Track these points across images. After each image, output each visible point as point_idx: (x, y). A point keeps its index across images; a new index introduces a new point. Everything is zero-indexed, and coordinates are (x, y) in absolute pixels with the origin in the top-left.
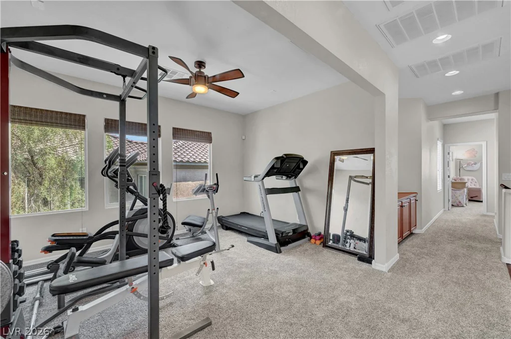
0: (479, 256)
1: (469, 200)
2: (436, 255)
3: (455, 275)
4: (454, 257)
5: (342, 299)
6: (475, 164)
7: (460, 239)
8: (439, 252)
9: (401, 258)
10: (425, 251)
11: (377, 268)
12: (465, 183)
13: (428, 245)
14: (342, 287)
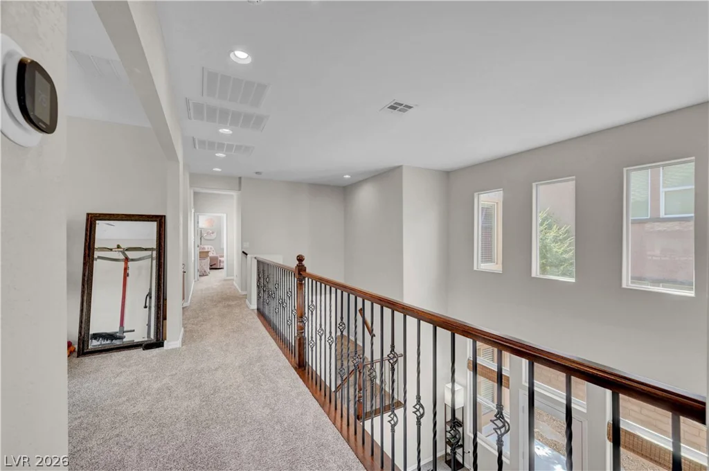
0: (237, 310)
1: (211, 269)
2: (210, 319)
3: (230, 327)
4: (223, 316)
5: (156, 386)
6: (213, 233)
7: (220, 302)
8: (212, 316)
9: (185, 331)
10: (200, 319)
11: (170, 347)
12: (208, 252)
13: (200, 314)
14: (146, 378)
